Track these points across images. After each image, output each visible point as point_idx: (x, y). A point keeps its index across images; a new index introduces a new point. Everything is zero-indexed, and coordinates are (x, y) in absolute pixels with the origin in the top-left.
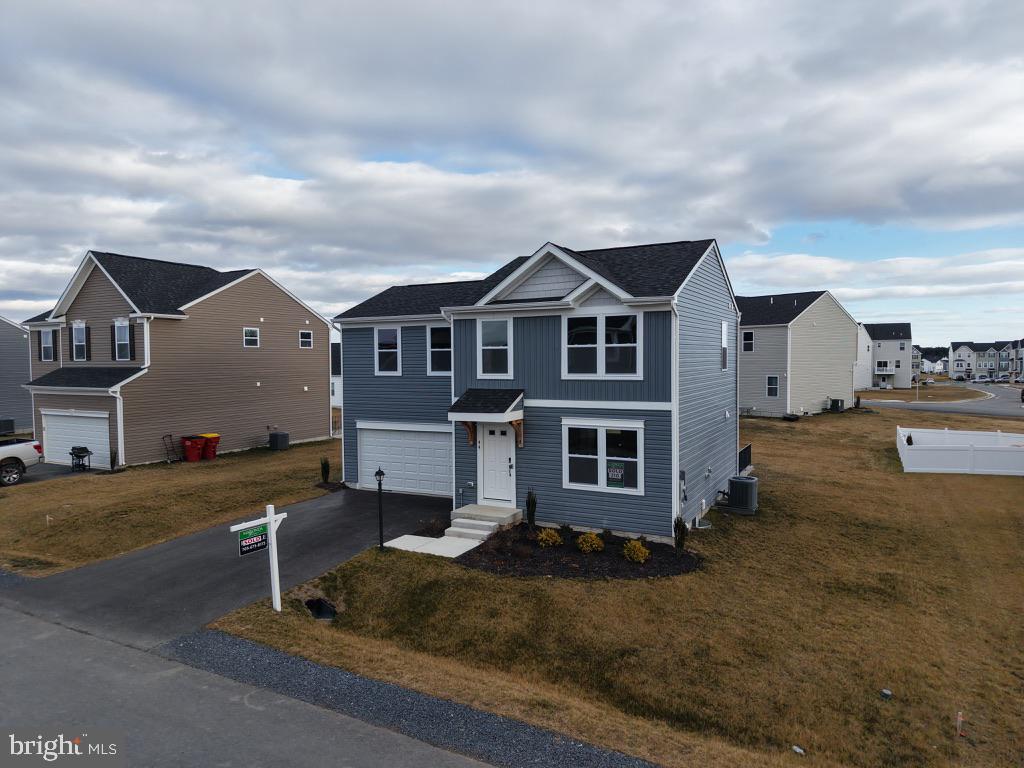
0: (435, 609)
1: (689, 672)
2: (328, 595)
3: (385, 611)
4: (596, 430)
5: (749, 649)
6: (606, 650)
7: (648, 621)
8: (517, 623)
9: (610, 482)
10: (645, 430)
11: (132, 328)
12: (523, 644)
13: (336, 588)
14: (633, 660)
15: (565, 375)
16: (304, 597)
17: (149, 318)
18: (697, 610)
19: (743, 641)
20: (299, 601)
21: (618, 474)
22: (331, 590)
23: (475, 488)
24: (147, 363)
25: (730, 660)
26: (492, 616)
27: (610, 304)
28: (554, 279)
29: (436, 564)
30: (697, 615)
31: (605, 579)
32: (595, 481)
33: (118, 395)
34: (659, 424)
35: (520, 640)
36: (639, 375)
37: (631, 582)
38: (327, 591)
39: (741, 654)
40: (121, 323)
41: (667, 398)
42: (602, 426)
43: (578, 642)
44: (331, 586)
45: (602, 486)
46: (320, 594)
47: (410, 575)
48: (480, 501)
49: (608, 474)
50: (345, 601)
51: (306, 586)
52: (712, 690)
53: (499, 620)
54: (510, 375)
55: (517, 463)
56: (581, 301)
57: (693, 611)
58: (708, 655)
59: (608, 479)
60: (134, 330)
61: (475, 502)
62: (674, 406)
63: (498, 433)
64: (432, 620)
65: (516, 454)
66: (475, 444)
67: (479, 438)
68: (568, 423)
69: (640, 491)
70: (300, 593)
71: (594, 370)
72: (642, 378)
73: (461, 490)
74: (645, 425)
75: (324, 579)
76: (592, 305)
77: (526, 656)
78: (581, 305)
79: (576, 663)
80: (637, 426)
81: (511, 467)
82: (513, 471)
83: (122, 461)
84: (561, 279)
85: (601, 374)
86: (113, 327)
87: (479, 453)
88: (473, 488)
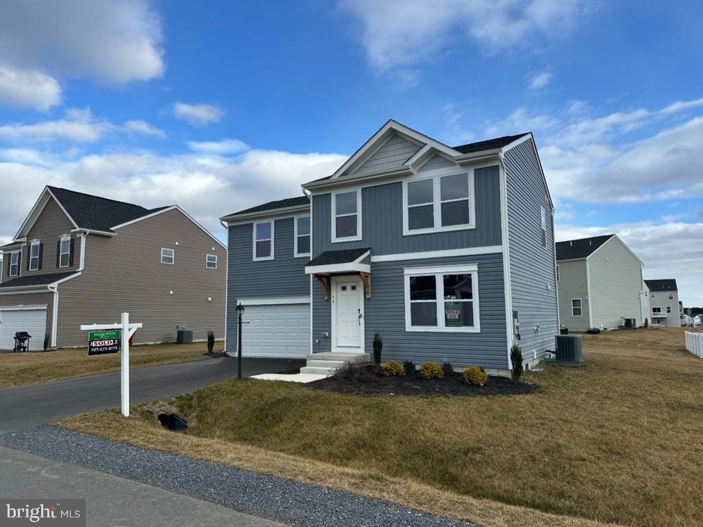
0: (281, 420)
1: (542, 466)
2: (182, 411)
3: (233, 425)
4: (434, 277)
5: (604, 447)
6: (449, 450)
7: (491, 425)
8: (359, 429)
9: (448, 322)
10: (479, 272)
11: (72, 240)
12: (364, 446)
13: (190, 407)
14: (478, 457)
15: (406, 232)
16: (158, 410)
17: (85, 233)
18: (541, 418)
19: (594, 441)
20: (152, 413)
21: (456, 315)
22: (186, 408)
23: (329, 338)
24: (81, 268)
25: (585, 455)
26: (335, 424)
27: (444, 166)
28: (396, 153)
29: (287, 387)
30: (542, 421)
31: (446, 396)
32: (435, 323)
33: (55, 290)
34: (491, 266)
35: (361, 443)
36: (472, 224)
37: (471, 399)
38: (181, 408)
39: (596, 452)
40: (65, 238)
41: (499, 242)
42: (439, 273)
43: (420, 443)
44: (185, 404)
45: (441, 327)
46: (174, 410)
47: (261, 396)
48: (334, 349)
49: (446, 315)
50: (197, 417)
51: (161, 403)
52: (568, 482)
53: (341, 427)
54: (359, 237)
55: (365, 313)
56: (418, 168)
57: (537, 419)
58: (559, 451)
59: (447, 320)
60: (74, 244)
61: (329, 350)
62: (504, 248)
63: (349, 288)
64: (276, 429)
65: (365, 305)
66: (329, 300)
67: (333, 293)
68: (410, 272)
69: (476, 328)
70: (154, 407)
71: (431, 225)
72: (474, 227)
73: (317, 341)
74: (479, 268)
75: (180, 398)
76: (428, 169)
77: (366, 455)
78: (418, 171)
79: (418, 461)
80: (471, 269)
81: (360, 317)
82: (362, 320)
83: (54, 344)
84: (402, 151)
85: (438, 227)
86: (59, 242)
87: (333, 306)
88: (326, 338)
